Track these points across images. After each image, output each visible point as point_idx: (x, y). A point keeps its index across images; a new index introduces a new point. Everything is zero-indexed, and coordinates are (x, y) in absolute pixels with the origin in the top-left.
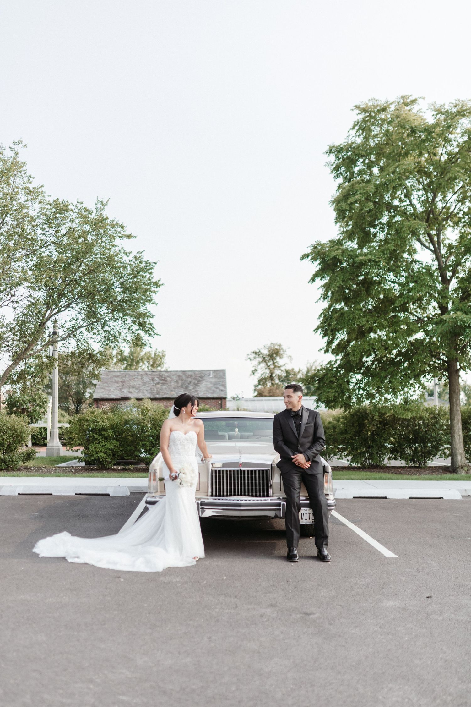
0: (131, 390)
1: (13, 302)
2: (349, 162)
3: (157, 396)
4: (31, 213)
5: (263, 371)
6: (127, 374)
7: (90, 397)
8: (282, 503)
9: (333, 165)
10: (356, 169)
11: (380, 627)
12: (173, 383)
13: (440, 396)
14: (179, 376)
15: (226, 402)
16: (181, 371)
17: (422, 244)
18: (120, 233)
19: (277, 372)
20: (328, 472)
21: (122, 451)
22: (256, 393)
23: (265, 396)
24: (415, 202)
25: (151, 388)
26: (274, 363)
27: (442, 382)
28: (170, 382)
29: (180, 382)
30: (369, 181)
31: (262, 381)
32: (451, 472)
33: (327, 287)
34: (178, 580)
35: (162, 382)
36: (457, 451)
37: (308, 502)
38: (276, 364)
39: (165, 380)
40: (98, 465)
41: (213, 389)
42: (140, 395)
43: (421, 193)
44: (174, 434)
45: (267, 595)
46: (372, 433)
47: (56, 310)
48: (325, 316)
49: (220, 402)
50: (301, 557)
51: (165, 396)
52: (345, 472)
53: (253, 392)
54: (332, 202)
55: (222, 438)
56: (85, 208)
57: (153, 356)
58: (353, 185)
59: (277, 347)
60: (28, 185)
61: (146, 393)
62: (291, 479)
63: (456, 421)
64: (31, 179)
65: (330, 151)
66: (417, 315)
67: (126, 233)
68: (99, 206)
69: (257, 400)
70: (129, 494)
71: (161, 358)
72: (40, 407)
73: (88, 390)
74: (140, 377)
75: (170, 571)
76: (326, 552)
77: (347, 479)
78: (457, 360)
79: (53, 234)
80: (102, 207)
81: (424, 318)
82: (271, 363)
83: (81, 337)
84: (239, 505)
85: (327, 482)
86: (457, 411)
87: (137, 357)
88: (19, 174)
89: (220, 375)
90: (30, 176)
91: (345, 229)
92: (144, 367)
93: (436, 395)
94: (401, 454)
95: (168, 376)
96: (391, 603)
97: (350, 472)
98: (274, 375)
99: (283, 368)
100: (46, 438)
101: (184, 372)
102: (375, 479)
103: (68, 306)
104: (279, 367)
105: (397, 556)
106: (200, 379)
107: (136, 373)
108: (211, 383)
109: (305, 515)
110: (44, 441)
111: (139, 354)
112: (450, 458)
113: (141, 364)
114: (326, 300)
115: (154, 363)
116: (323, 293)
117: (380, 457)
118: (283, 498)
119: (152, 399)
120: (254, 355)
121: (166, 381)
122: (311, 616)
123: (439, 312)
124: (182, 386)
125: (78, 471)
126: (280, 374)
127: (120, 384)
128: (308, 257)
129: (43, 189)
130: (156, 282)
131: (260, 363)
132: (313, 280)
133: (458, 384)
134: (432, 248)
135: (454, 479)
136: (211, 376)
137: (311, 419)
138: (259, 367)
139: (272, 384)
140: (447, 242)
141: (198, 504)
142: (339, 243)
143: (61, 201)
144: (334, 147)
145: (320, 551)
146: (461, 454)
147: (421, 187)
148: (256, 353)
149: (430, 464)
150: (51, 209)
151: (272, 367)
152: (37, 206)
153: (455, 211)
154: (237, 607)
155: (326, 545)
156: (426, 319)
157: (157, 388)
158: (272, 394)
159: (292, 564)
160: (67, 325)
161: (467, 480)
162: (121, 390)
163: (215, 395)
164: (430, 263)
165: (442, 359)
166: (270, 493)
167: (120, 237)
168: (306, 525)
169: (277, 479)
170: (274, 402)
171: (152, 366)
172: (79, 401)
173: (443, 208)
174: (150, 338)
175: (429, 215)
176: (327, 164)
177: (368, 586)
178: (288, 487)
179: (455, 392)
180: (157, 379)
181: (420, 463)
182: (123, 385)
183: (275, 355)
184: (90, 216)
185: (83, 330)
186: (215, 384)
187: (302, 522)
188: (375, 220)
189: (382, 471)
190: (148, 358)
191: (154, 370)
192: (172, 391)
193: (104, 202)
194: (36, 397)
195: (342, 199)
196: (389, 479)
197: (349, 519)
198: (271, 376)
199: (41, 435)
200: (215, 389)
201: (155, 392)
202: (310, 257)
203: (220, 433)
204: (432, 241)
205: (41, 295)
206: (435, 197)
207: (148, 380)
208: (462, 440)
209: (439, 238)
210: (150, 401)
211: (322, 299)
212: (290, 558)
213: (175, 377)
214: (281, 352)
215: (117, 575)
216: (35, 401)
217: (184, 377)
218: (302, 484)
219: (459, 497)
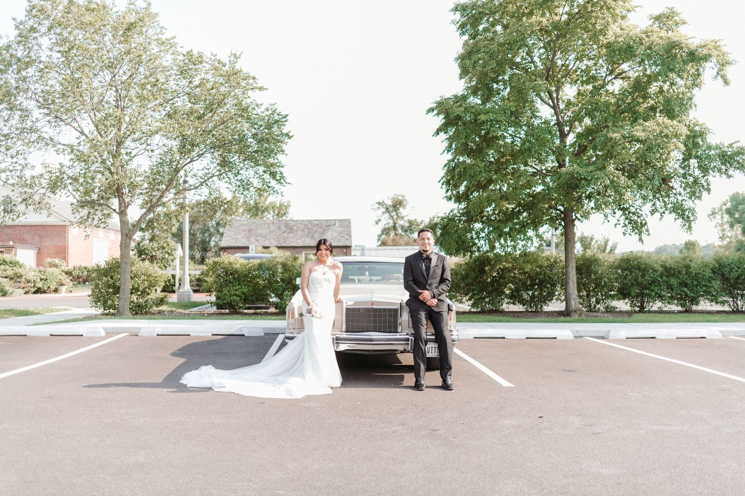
0: (258, 238)
1: (148, 151)
2: (475, 20)
3: (284, 245)
4: (164, 64)
5: (386, 221)
6: (254, 223)
7: (215, 246)
8: (410, 338)
9: (458, 23)
10: (481, 28)
11: (498, 440)
12: (299, 232)
13: (557, 246)
14: (306, 225)
15: (351, 251)
16: (307, 220)
17: (542, 100)
18: (252, 84)
19: (401, 222)
20: (452, 311)
21: (252, 296)
22: (380, 243)
23: (389, 245)
24: (536, 59)
25: (278, 237)
26: (397, 214)
27: (559, 232)
28: (297, 230)
29: (306, 231)
30: (493, 39)
31: (386, 231)
32: (564, 316)
33: (451, 140)
34: (317, 405)
35: (288, 230)
36: (571, 296)
37: (434, 337)
38: (399, 215)
39: (291, 229)
40: (230, 310)
41: (339, 238)
42: (267, 244)
43: (542, 51)
44: (314, 274)
45: (398, 416)
46: (492, 280)
47: (189, 160)
48: (449, 167)
49: (345, 251)
50: (427, 387)
51: (291, 245)
52: (466, 316)
53: (377, 241)
54: (457, 59)
55: (353, 281)
56: (219, 60)
57: (278, 205)
58: (477, 42)
59: (400, 198)
60: (160, 36)
61: (273, 242)
62: (419, 316)
63: (570, 268)
64: (164, 31)
65: (456, 9)
66: (535, 167)
67: (259, 86)
68: (232, 58)
69: (381, 249)
70: (263, 335)
71: (286, 208)
72: (169, 254)
73: (213, 239)
74: (266, 226)
75: (308, 398)
76: (449, 382)
77: (468, 322)
78: (573, 211)
79: (187, 85)
80: (235, 60)
81: (542, 170)
82: (394, 214)
83: (213, 185)
84: (372, 340)
85: (451, 320)
86: (572, 258)
87: (262, 207)
88: (152, 25)
89: (346, 224)
90: (162, 28)
91: (469, 85)
92: (269, 216)
93: (553, 245)
94: (519, 299)
95: (294, 225)
96: (507, 422)
97: (471, 316)
98: (397, 225)
99: (406, 219)
100: (174, 285)
101: (310, 221)
102: (495, 321)
103: (200, 156)
104: (402, 217)
105: (513, 386)
106: (326, 228)
107: (262, 222)
108: (336, 232)
109: (431, 348)
110: (172, 288)
111: (264, 203)
112: (565, 302)
113: (266, 214)
114: (450, 153)
115: (279, 213)
116: (447, 145)
117: (499, 302)
118: (412, 334)
119: (279, 247)
120: (377, 206)
121: (293, 230)
122: (438, 432)
123: (557, 165)
124: (308, 235)
125: (210, 316)
126: (403, 224)
127: (247, 232)
128: (433, 111)
129: (176, 40)
130: (287, 133)
131: (384, 213)
132: (437, 133)
133: (574, 234)
134: (551, 103)
135: (568, 322)
136: (337, 225)
137: (439, 261)
138: (383, 217)
139: (395, 234)
140: (565, 98)
141: (333, 338)
142: (464, 98)
143: (195, 53)
144: (459, 5)
145: (444, 381)
146: (574, 299)
147: (542, 45)
148: (379, 203)
149: (546, 308)
150: (184, 61)
151: (395, 217)
152: (169, 57)
153: (574, 68)
154: (372, 426)
155: (450, 375)
156: (544, 171)
157: (284, 237)
158: (395, 243)
159: (420, 392)
160: (200, 174)
161: (579, 322)
162: (248, 238)
163: (341, 244)
164: (549, 117)
165: (560, 210)
166: (399, 330)
167: (252, 89)
168: (432, 358)
169: (405, 317)
170: (397, 251)
171: (278, 215)
172: (205, 249)
173: (563, 65)
174: (282, 187)
175: (549, 72)
176: (453, 22)
177: (487, 409)
178: (416, 323)
179: (570, 241)
180: (283, 228)
181: (537, 308)
182: (250, 234)
183: (398, 206)
184: (223, 68)
185: (215, 178)
186: (341, 233)
187: (429, 355)
188: (498, 76)
189: (500, 315)
190: (273, 208)
191: (281, 219)
192: (298, 239)
193: (238, 55)
194: (165, 245)
195: (466, 56)
196: (507, 322)
197: (470, 356)
198: (395, 226)
199: (169, 282)
200: (340, 238)
201: (282, 241)
202: (435, 112)
203: (350, 277)
204: (551, 97)
205: (175, 144)
206: (554, 55)
207: (274, 228)
208: (575, 286)
209: (558, 94)
210: (277, 249)
211: (446, 152)
212: (418, 386)
213: (301, 226)
214: (405, 203)
215: (262, 401)
216: (164, 248)
217: (310, 226)
218: (429, 321)
219: (571, 337)
